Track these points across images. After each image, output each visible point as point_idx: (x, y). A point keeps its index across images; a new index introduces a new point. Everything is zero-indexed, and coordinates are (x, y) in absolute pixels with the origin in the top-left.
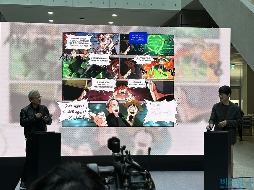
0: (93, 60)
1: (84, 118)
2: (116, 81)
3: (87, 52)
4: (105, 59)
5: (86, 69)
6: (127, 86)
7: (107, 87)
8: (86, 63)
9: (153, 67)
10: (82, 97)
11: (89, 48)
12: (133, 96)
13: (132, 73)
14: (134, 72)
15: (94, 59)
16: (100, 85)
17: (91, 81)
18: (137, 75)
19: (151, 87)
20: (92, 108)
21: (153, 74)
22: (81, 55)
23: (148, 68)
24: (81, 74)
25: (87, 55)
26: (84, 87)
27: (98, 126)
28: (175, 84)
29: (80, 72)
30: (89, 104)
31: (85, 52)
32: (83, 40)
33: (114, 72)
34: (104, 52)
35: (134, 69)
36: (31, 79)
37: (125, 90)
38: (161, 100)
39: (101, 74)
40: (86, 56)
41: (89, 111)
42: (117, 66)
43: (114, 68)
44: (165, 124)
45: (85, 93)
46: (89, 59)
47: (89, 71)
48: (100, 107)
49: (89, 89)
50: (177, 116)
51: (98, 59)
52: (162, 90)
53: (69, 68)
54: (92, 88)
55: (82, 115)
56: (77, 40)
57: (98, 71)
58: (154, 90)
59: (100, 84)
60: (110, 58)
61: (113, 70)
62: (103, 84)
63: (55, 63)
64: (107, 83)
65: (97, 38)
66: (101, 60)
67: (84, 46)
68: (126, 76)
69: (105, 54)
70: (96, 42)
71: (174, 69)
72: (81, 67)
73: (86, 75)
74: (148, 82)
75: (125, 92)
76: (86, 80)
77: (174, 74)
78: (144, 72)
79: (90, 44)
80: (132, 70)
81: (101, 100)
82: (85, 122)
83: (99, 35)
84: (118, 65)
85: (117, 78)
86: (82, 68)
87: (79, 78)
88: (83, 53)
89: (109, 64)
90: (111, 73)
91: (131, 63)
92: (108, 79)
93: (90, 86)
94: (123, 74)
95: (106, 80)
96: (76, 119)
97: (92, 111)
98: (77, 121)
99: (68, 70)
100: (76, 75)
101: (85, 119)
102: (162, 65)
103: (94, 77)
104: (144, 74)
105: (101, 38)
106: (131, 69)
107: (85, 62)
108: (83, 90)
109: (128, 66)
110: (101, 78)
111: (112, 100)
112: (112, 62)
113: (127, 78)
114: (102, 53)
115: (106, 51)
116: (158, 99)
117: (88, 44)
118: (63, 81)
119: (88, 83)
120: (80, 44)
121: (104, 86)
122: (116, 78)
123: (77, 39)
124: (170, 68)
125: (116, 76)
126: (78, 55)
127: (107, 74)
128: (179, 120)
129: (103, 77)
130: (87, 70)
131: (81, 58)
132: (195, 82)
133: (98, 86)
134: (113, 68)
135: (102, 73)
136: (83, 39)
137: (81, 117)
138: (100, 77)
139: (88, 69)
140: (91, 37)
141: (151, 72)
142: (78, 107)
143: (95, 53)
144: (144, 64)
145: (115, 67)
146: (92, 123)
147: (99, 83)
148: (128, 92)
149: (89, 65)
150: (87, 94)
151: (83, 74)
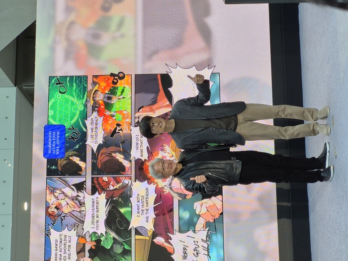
0: (96, 225)
1: (207, 241)
2: (135, 181)
3: (82, 237)
4: (95, 204)
5: (114, 239)
6: (145, 160)
7: (147, 198)
8: (102, 239)
9: (108, 113)
11: (73, 234)
13: (120, 152)
14: (118, 148)
15: (95, 223)
16: (143, 211)
17: (135, 228)
18: (123, 142)
20: (189, 225)
22: (87, 248)
23: (110, 122)
25: (87, 237)
26: (147, 242)
27: (222, 214)
28: (140, 72)
30: (180, 231)
31: (82, 241)
32: (58, 245)
33: (119, 185)
34: (80, 204)
35: (112, 148)
39: (122, 210)
40: (88, 239)
41: (194, 231)
42: (107, 180)
44: (214, 88)
45: (160, 240)
46: (95, 233)
47: (118, 232)
48: (185, 210)
49: (152, 232)
50: (200, 67)
51: (95, 217)
52: (152, 96)
54: (150, 227)
55: (201, 243)
56: (58, 256)
58: (152, 110)
59: (141, 212)
60: (93, 193)
61: (115, 187)
62: (141, 206)
64: (140, 198)
65: (54, 218)
66: (95, 210)
67: (69, 244)
69: (84, 203)
70: (62, 220)
71: (112, 75)
72: (109, 248)
74: (136, 121)
76: (134, 237)
77: (121, 75)
78: (118, 129)
79: (65, 232)
80: (115, 152)
81: (171, 210)
82: (214, 238)
83: (49, 215)
84: (105, 178)
85: (131, 179)
86: (112, 247)
88: (84, 245)
90: (121, 191)
91: (102, 154)
92: (131, 197)
93: (146, 230)
94: (121, 169)
95: (133, 200)
96: (208, 255)
97: (194, 225)
98: (213, 254)
100: (126, 257)
101: (209, 238)
102: (105, 97)
103: (128, 223)
104: (121, 130)
105: (55, 210)
106: (113, 154)
107: (101, 241)
108: (153, 243)
109: (106, 159)
110: (129, 209)
111: (171, 188)
112: (99, 190)
113: (130, 161)
114: (83, 209)
116: (168, 103)
117: (65, 236)
119: (141, 234)
120: (67, 251)
121: (145, 203)
122: (130, 181)
123: (56, 257)
124: (110, 81)
125: (127, 181)
127: (122, 199)
128: (207, 64)
129: (128, 206)
130: (116, 237)
131: (94, 248)
132: (135, 35)
133: (145, 216)
134: (111, 188)
135: (122, 207)
137: (206, 246)
138: (128, 211)
139: (113, 235)
140: (52, 231)
141: (118, 117)
142: (185, 253)
144: (104, 130)
145: (108, 183)
146: (215, 225)
147: (140, 214)
148: (156, 158)
149: (106, 232)
150: (161, 235)
151: (122, 245)
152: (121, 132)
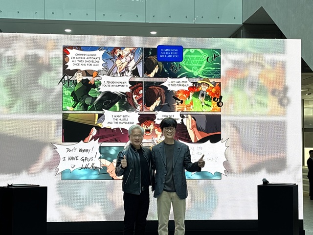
0: (106, 84)
1: (93, 167)
2: (139, 114)
3: (97, 74)
4: (122, 84)
5: (96, 98)
6: (155, 122)
7: (126, 123)
8: (96, 89)
9: (191, 94)
10: (91, 137)
11: (100, 67)
12: (162, 135)
13: (161, 103)
14: (164, 102)
15: (108, 84)
16: (117, 120)
17: (103, 114)
18: (168, 105)
19: (188, 123)
20: (104, 153)
21: (192, 103)
22: (89, 78)
23: (184, 95)
24: (89, 105)
25: (97, 78)
26: (93, 122)
27: (113, 179)
29: (88, 101)
30: (101, 148)
31: (95, 74)
32: (92, 57)
33: (136, 102)
34: (122, 73)
35: (164, 97)
36: (17, 113)
37: (151, 127)
38: (203, 141)
39: (117, 104)
40: (96, 79)
41: (100, 158)
42: (140, 93)
43: (136, 96)
44: (209, 175)
45: (94, 132)
46: (100, 84)
47: (100, 100)
48: (116, 151)
49: (101, 126)
50: (226, 164)
51: (112, 84)
52: (204, 127)
53: (71, 96)
54: (104, 125)
55: (91, 162)
56: (83, 57)
57: (113, 101)
58: (193, 127)
59: (116, 118)
60: (130, 82)
61: (135, 99)
62: (120, 118)
63: (52, 90)
64: (126, 118)
65: (111, 54)
66: (118, 84)
67: (93, 65)
68: (152, 107)
69: (123, 76)
70: (111, 59)
71: (221, 97)
72: (89, 94)
73: (97, 106)
74: (185, 115)
75: (151, 130)
76: (97, 113)
77: (220, 104)
78: (179, 102)
79: (102, 62)
80: (161, 99)
81: (117, 141)
82: (95, 173)
83: (114, 49)
84: (141, 92)
85: (141, 111)
86: (90, 96)
87: (86, 110)
88: (92, 76)
89: (129, 90)
90: (131, 104)
91: (160, 90)
92: (127, 111)
93: (102, 122)
94: (148, 104)
95: (125, 113)
96: (82, 168)
97: (105, 158)
98: (83, 172)
99: (71, 99)
100: (82, 107)
101: (95, 169)
102: (204, 92)
103: (108, 109)
104: (178, 104)
105: (118, 54)
106: (159, 98)
107: (94, 88)
109: (156, 93)
110: (118, 110)
112: (133, 87)
113: (154, 111)
114: (119, 75)
115: (124, 72)
116: (198, 140)
117: (98, 62)
118: (63, 114)
119: (99, 118)
120: (87, 63)
121: (122, 121)
122: (139, 110)
123: (83, 55)
124: (216, 96)
125: (139, 108)
126: (85, 78)
127: (125, 104)
128: (228, 171)
129: (120, 109)
131: (89, 83)
132: (252, 115)
133: (113, 121)
134: (134, 96)
135: (119, 104)
136: (92, 55)
137: (89, 166)
138: (116, 109)
139: (99, 97)
140: (102, 52)
141: (188, 102)
142: (84, 151)
143: (109, 75)
144: (178, 91)
145: (138, 94)
146: (103, 173)
147: (114, 117)
148: (156, 130)
149: (101, 92)
150: (98, 133)
151: (91, 104)
152: (177, 104)
